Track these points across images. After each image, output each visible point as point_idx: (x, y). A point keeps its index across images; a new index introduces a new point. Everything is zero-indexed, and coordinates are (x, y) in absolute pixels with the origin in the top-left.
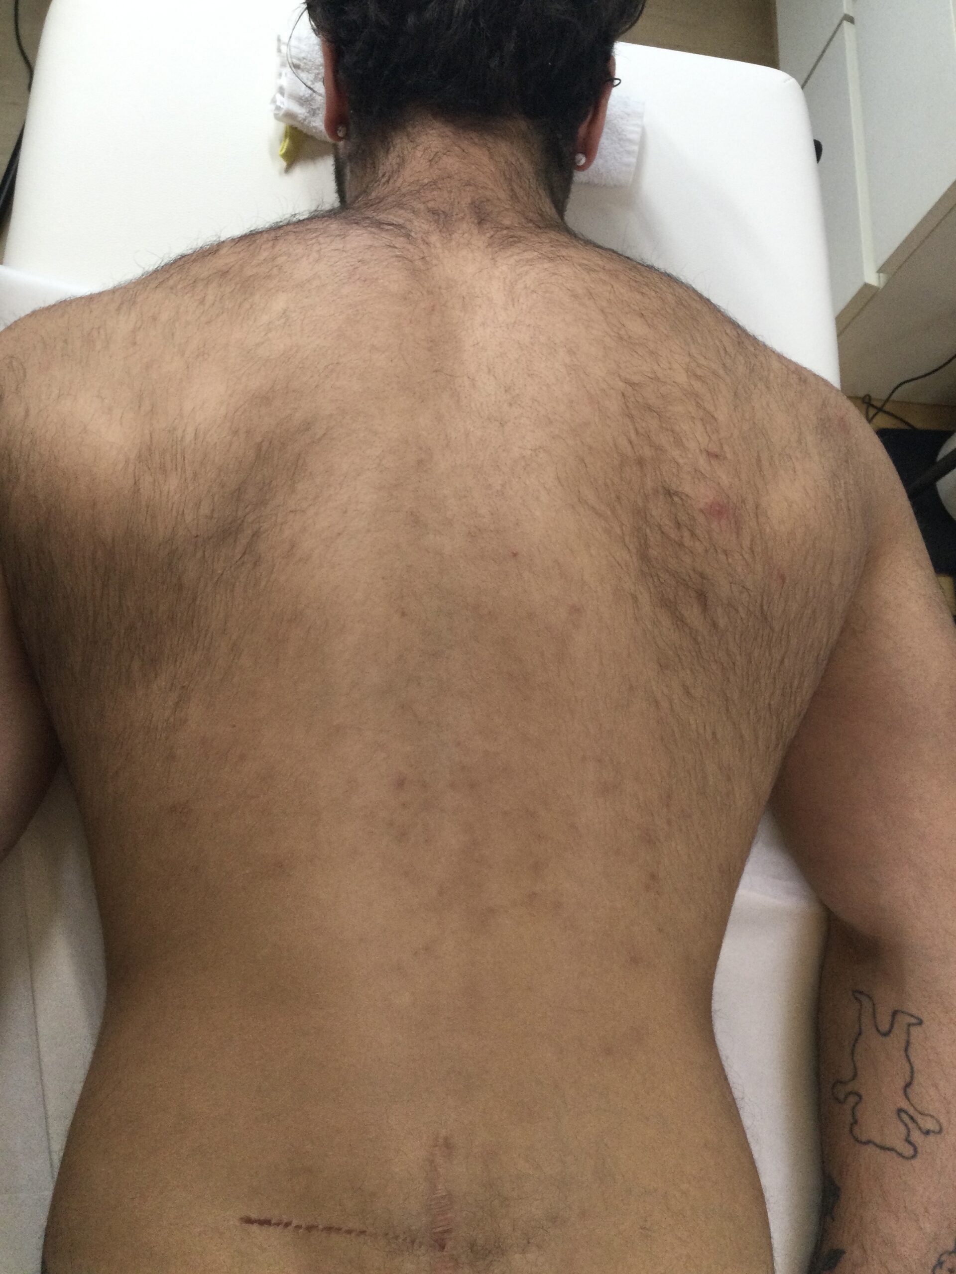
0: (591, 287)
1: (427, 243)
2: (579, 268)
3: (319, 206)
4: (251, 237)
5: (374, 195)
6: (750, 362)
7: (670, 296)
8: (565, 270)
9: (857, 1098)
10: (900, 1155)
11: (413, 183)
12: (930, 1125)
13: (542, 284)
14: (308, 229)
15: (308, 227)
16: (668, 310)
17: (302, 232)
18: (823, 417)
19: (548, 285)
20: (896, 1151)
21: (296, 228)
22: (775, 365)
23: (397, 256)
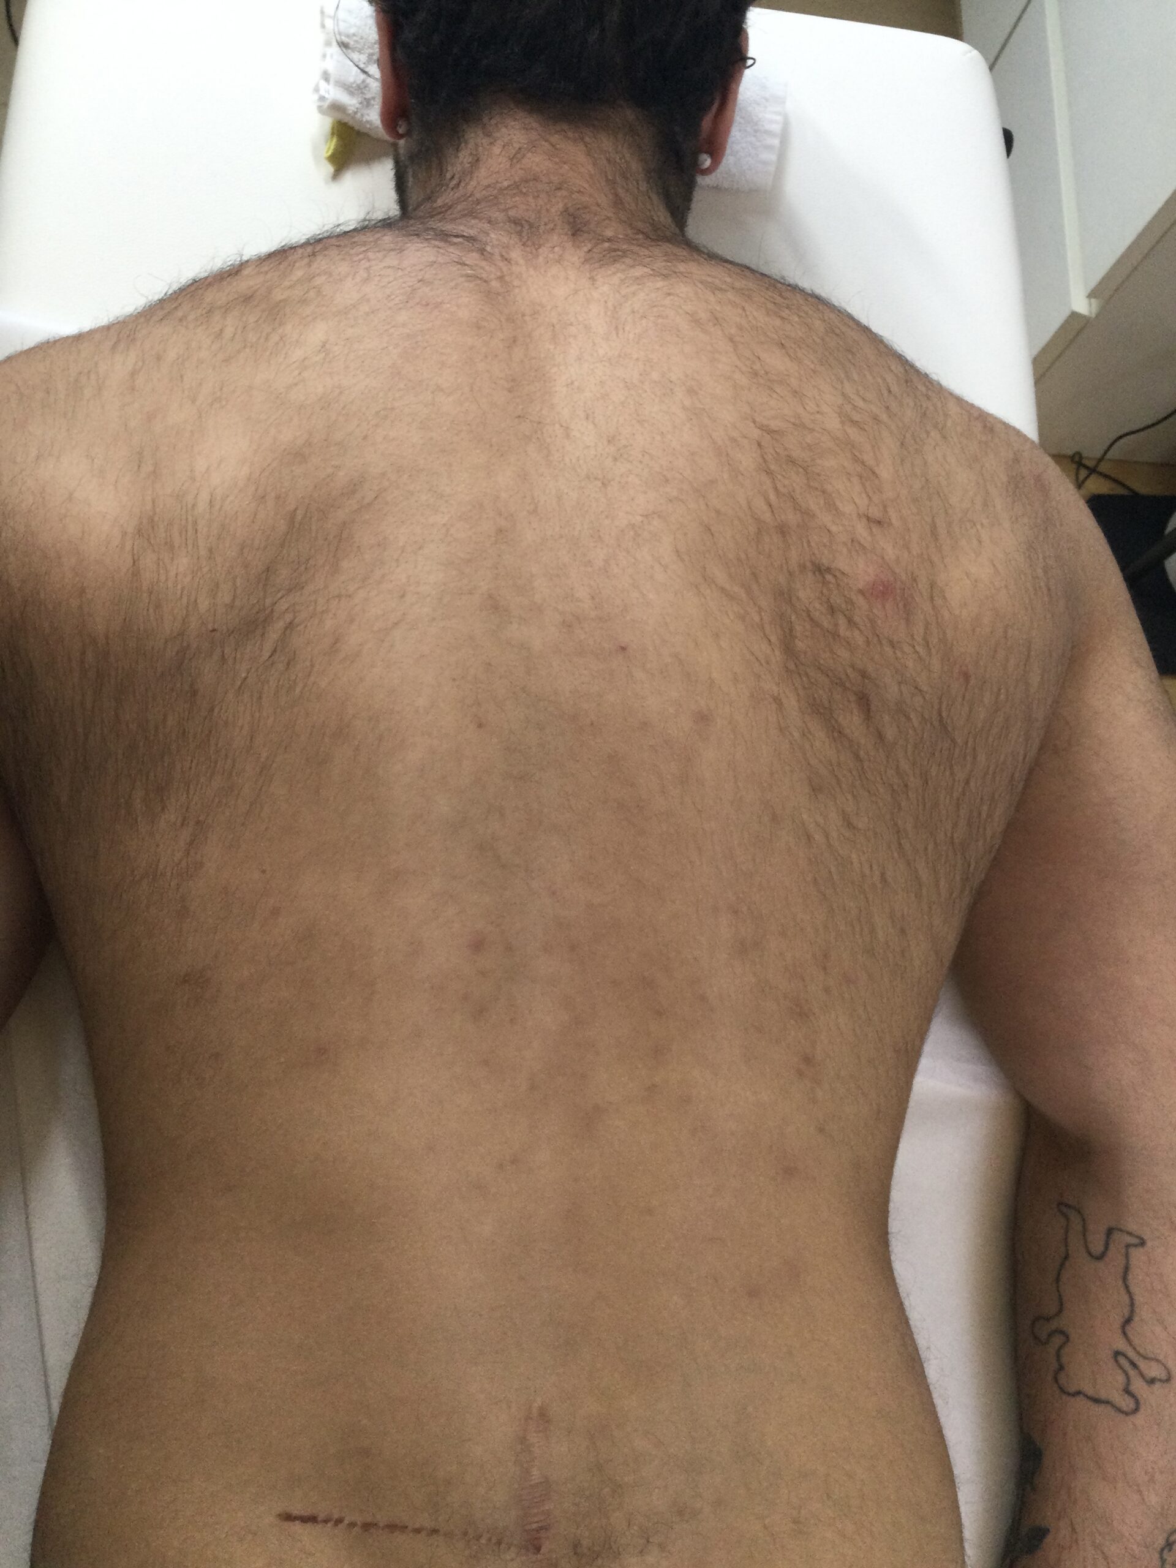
0: (716, 310)
1: (506, 260)
2: (700, 285)
3: (368, 213)
4: (282, 255)
5: (440, 202)
6: (921, 406)
7: (819, 322)
8: (683, 289)
9: (1062, 1338)
10: (1119, 1410)
11: (489, 186)
12: (1154, 1371)
13: (655, 306)
14: (354, 243)
15: (355, 239)
16: (816, 339)
17: (345, 246)
18: (1014, 474)
19: (662, 309)
20: (1113, 1406)
21: (339, 241)
22: (953, 409)
23: (468, 276)
